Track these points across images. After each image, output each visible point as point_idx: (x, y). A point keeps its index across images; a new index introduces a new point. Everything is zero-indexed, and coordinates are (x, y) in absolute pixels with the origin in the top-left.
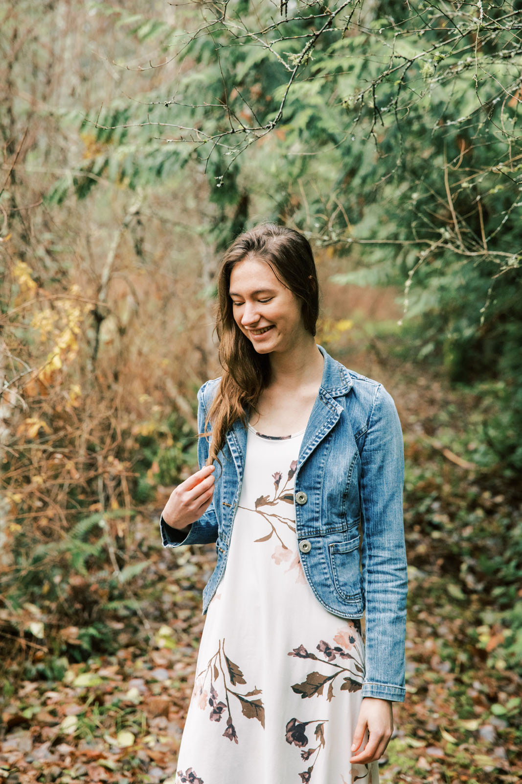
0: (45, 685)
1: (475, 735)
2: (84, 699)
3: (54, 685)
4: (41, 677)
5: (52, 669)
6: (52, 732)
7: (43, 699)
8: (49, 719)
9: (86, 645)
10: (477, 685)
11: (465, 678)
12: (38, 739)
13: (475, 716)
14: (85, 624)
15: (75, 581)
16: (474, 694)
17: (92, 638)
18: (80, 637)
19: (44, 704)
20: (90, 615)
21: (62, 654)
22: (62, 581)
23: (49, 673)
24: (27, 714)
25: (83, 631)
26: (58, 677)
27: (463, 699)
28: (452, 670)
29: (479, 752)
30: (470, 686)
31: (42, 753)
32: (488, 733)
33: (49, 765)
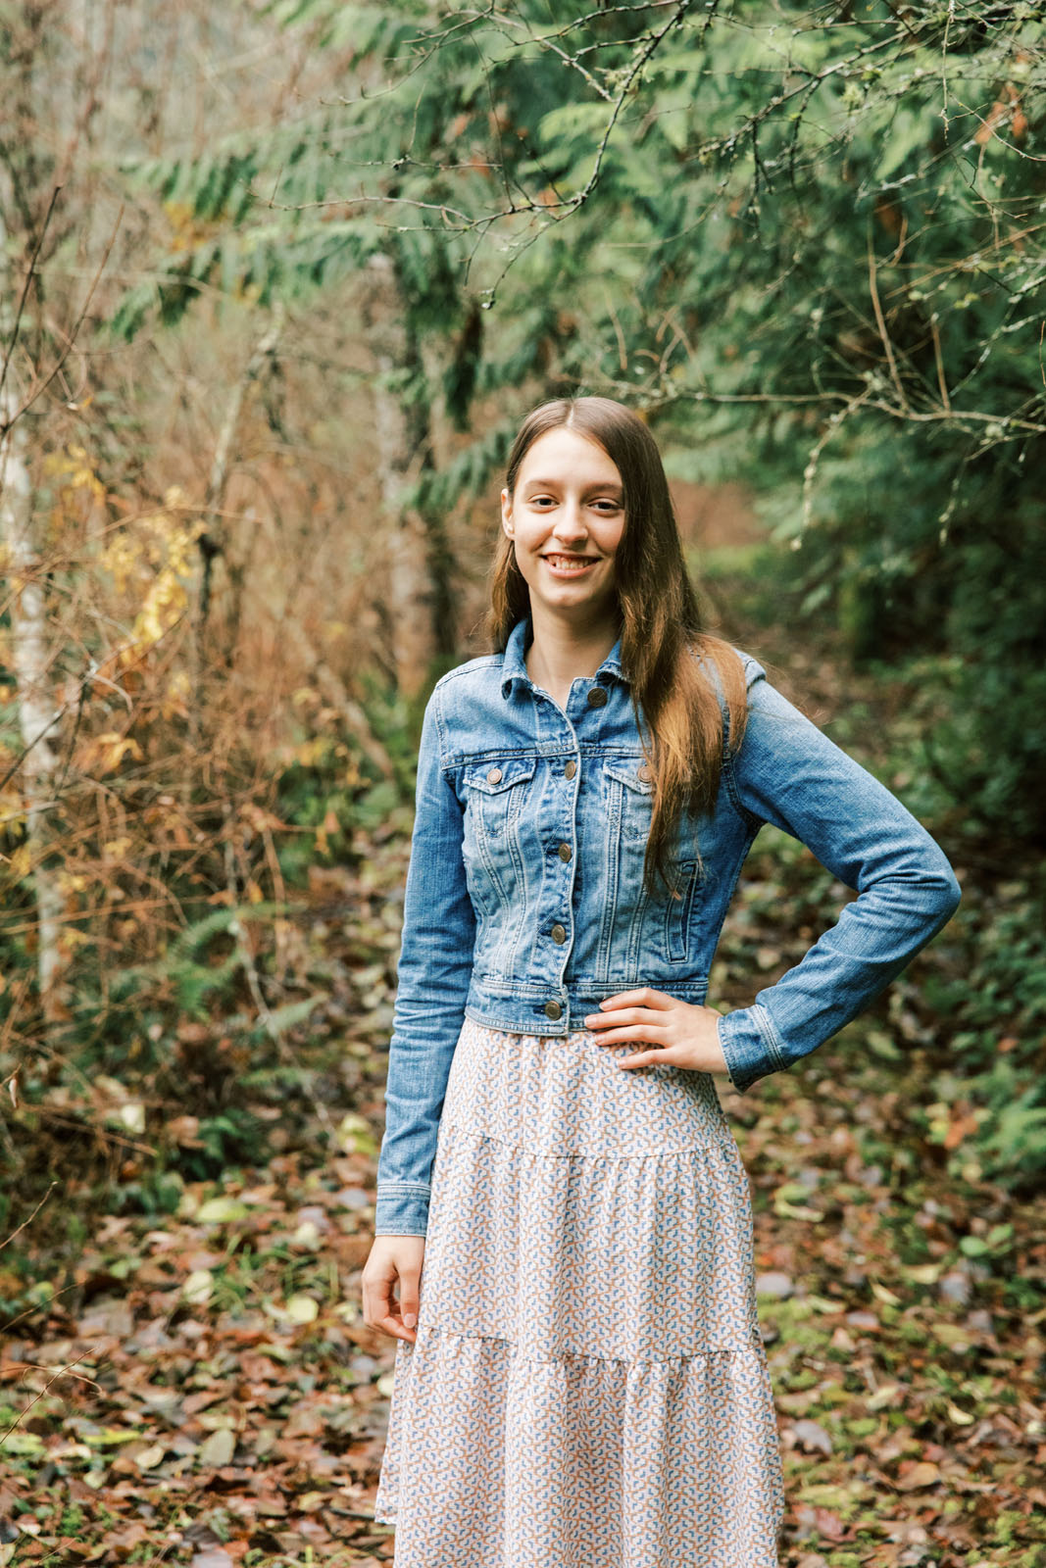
0: (143, 1223)
1: (934, 1292)
2: (219, 1243)
3: (162, 1221)
4: (134, 1207)
5: (155, 1192)
6: (169, 1301)
7: (144, 1244)
8: (160, 1278)
9: (213, 1150)
10: (931, 1206)
11: (910, 1195)
12: (143, 1314)
13: (931, 1259)
14: (210, 1111)
15: (189, 1033)
16: (925, 1221)
17: (224, 1136)
18: (202, 1135)
19: (147, 1254)
20: (218, 1094)
21: (171, 1166)
22: (164, 1035)
23: (149, 1201)
24: (119, 1271)
25: (207, 1124)
26: (167, 1207)
27: (908, 1231)
28: (885, 1182)
29: (942, 1319)
30: (920, 1208)
31: (153, 1338)
32: (956, 1287)
33: (168, 1357)
